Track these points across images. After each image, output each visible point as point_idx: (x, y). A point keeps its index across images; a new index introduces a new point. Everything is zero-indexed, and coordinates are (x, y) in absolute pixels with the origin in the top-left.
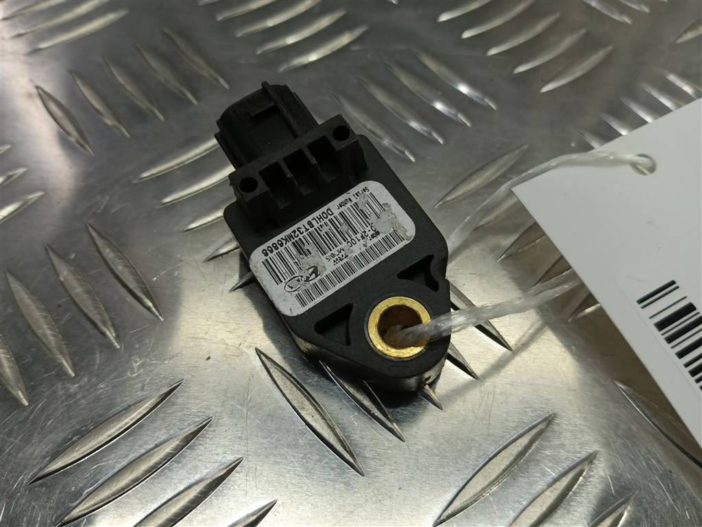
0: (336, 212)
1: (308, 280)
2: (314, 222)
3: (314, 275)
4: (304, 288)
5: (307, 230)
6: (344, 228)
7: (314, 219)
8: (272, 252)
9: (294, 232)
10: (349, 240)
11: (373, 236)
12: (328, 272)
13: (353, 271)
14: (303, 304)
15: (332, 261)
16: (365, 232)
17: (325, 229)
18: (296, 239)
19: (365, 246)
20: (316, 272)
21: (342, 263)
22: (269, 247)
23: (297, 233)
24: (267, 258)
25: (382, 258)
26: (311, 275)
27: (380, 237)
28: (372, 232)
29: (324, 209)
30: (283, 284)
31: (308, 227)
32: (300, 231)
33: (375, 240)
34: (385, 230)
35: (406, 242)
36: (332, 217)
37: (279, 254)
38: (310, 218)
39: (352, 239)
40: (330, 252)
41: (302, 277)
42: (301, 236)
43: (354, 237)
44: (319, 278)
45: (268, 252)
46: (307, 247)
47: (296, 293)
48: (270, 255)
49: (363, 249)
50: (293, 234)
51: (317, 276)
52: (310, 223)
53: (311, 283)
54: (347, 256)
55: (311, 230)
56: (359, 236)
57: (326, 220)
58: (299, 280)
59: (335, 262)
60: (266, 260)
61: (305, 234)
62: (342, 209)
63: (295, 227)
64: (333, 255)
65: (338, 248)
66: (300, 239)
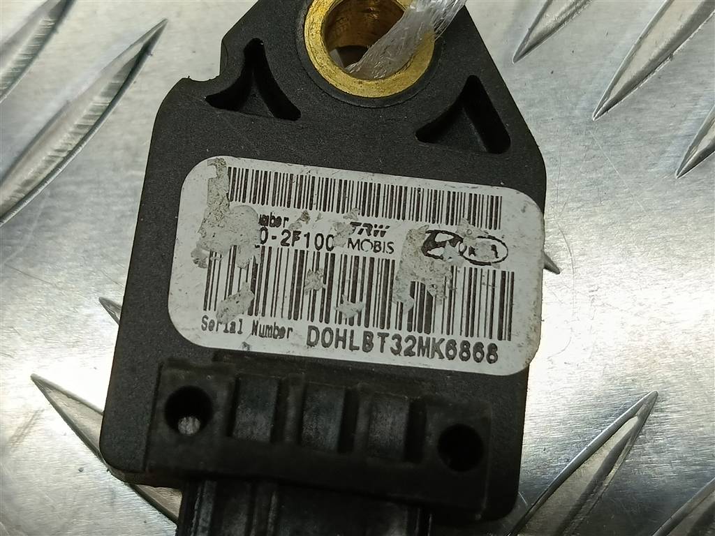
0: (301, 326)
1: (456, 239)
2: (358, 342)
3: (440, 238)
4: (475, 231)
5: (383, 336)
6: (313, 282)
7: (352, 348)
8: (479, 346)
9: (409, 353)
10: (323, 251)
11: (278, 222)
12: (410, 224)
13: (366, 188)
14: (495, 203)
15: (387, 239)
16: (284, 243)
17: (349, 309)
18: (416, 334)
19: (306, 217)
20: (431, 243)
21: (372, 220)
22: (478, 361)
23: (405, 345)
24: (495, 341)
25: (296, 169)
26: (443, 244)
27: (267, 210)
28: (272, 231)
29: (318, 352)
30: (504, 266)
31: (377, 341)
32: (399, 345)
33: (279, 211)
34: (245, 214)
35: (231, 161)
36: (316, 323)
37: (470, 331)
38: (360, 357)
39: (319, 248)
40: (376, 256)
41: (461, 253)
42: (404, 333)
43: (312, 248)
44: (433, 227)
45: (486, 350)
46: (411, 303)
47: (492, 232)
48: (486, 343)
49: (313, 213)
50: (415, 350)
51: (435, 233)
52: (368, 345)
53: (453, 229)
54: (355, 224)
55: (375, 330)
56: (300, 245)
57: (333, 325)
58: (472, 251)
59: (383, 233)
60: (500, 338)
61: (393, 331)
62: (284, 323)
63: (402, 361)
64: (376, 247)
65: (356, 252)
66: (410, 329)
